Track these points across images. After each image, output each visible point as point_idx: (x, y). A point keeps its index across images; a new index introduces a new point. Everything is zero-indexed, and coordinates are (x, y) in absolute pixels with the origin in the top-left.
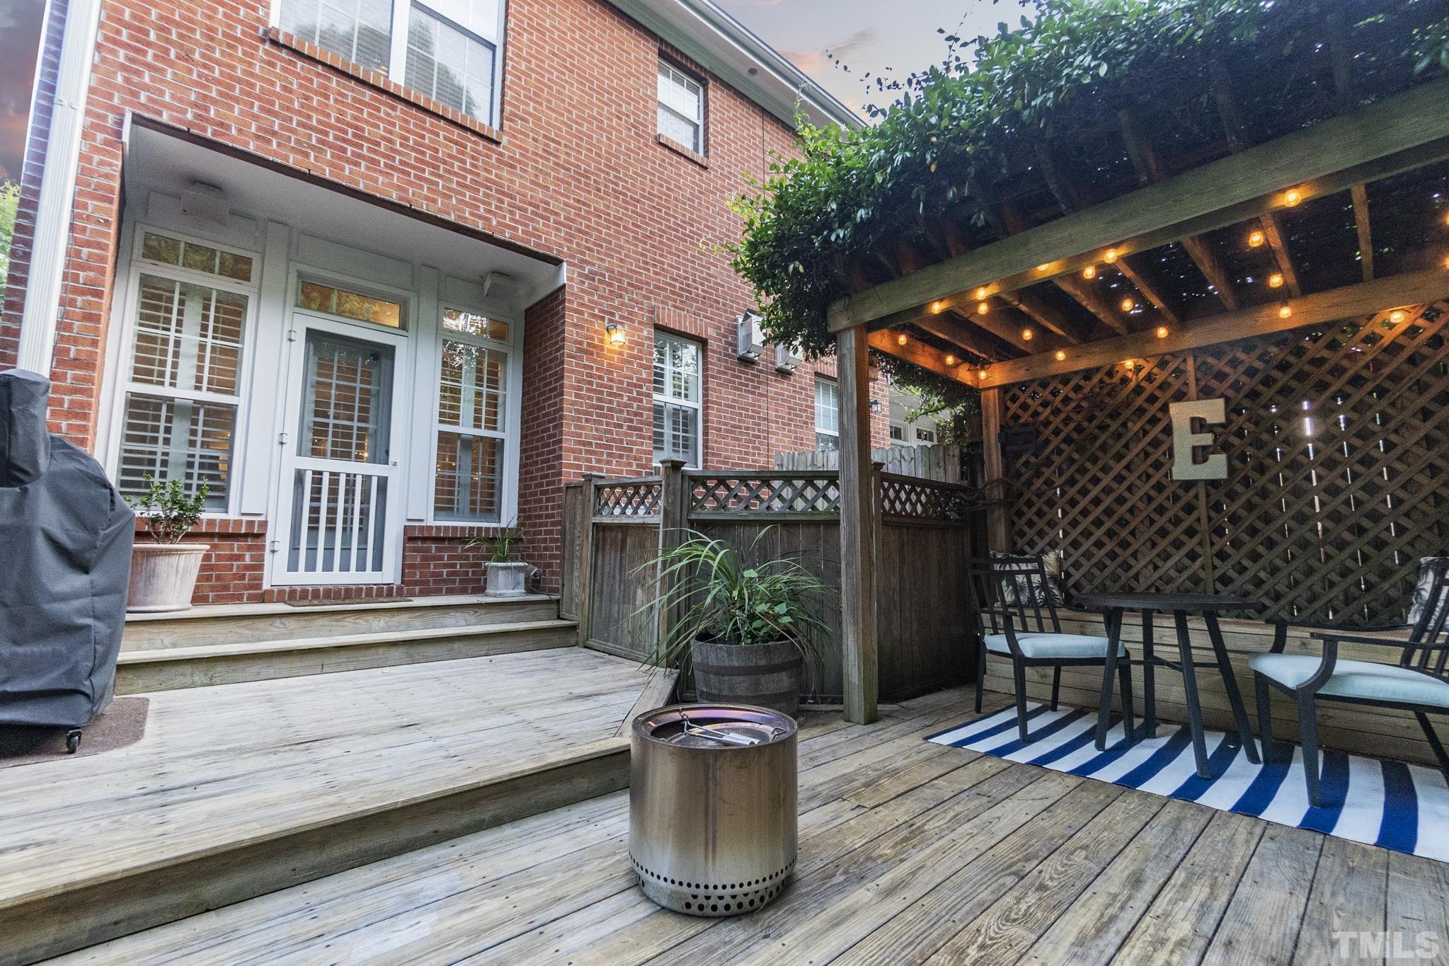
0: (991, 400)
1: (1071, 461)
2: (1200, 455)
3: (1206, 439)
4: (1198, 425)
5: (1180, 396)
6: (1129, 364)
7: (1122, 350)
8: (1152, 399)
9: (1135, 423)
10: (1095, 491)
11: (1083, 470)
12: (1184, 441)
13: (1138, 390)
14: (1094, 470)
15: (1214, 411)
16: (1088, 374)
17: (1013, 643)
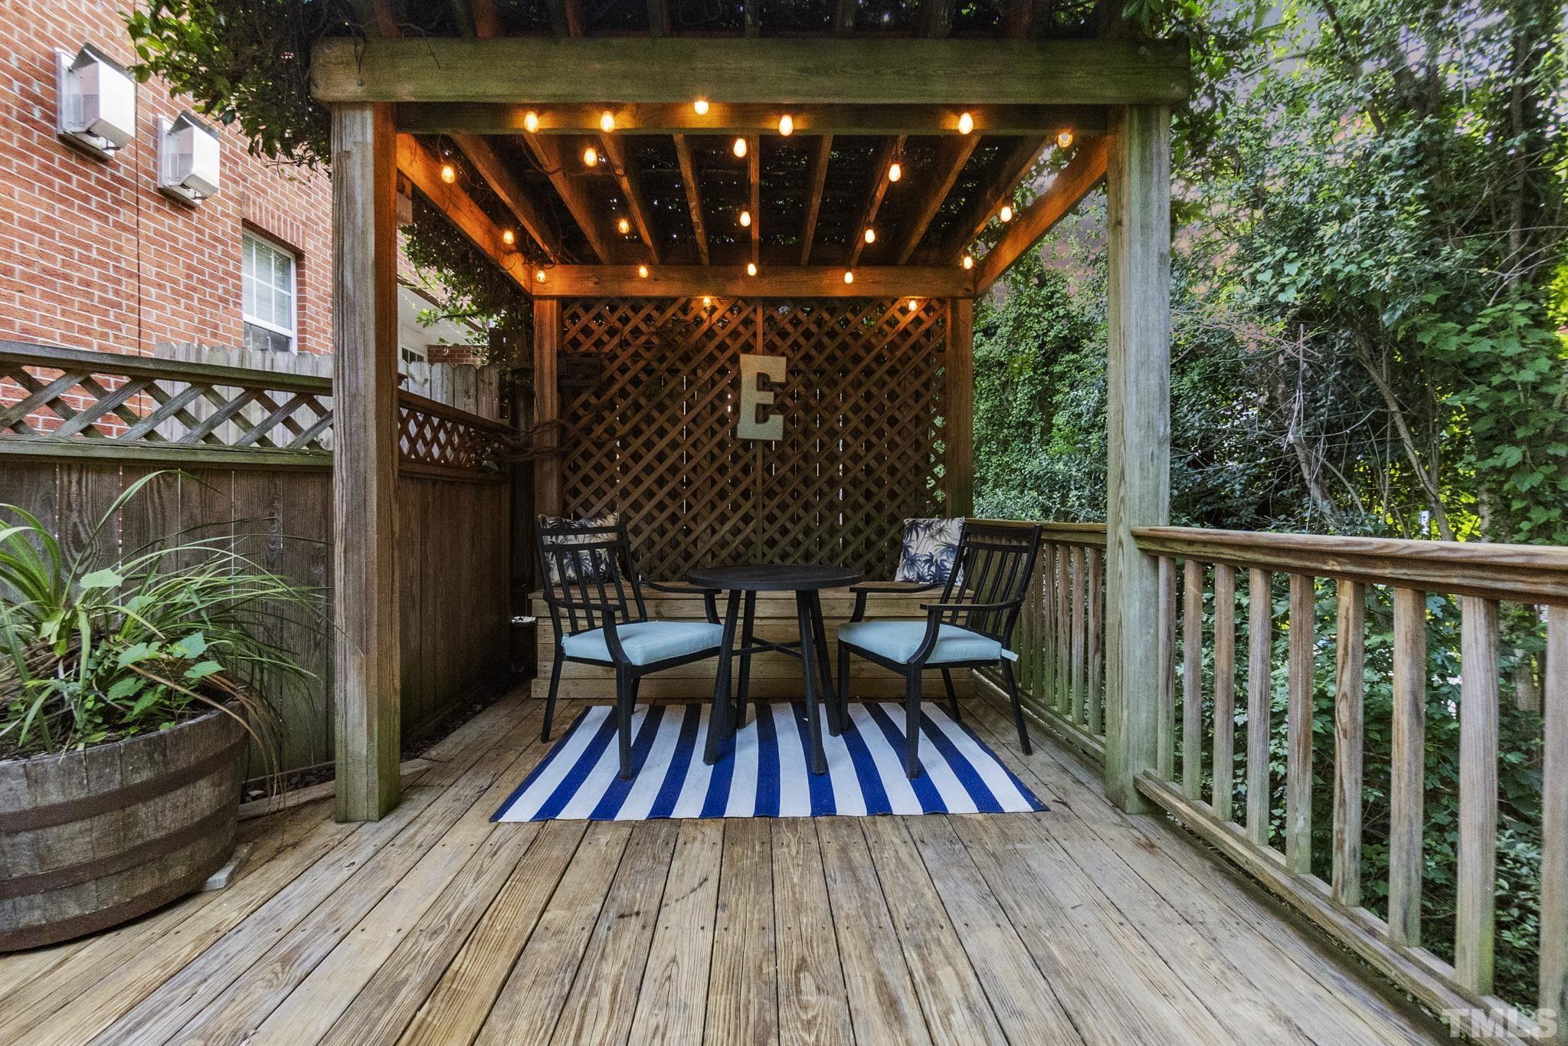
0: (547, 314)
1: (637, 407)
2: (763, 413)
3: (768, 398)
4: (764, 382)
5: (748, 348)
6: (707, 301)
7: (702, 283)
8: (722, 347)
9: (704, 371)
10: (661, 445)
11: (649, 420)
12: (751, 397)
13: (710, 334)
14: (661, 420)
15: (776, 368)
16: (662, 304)
17: (613, 642)
